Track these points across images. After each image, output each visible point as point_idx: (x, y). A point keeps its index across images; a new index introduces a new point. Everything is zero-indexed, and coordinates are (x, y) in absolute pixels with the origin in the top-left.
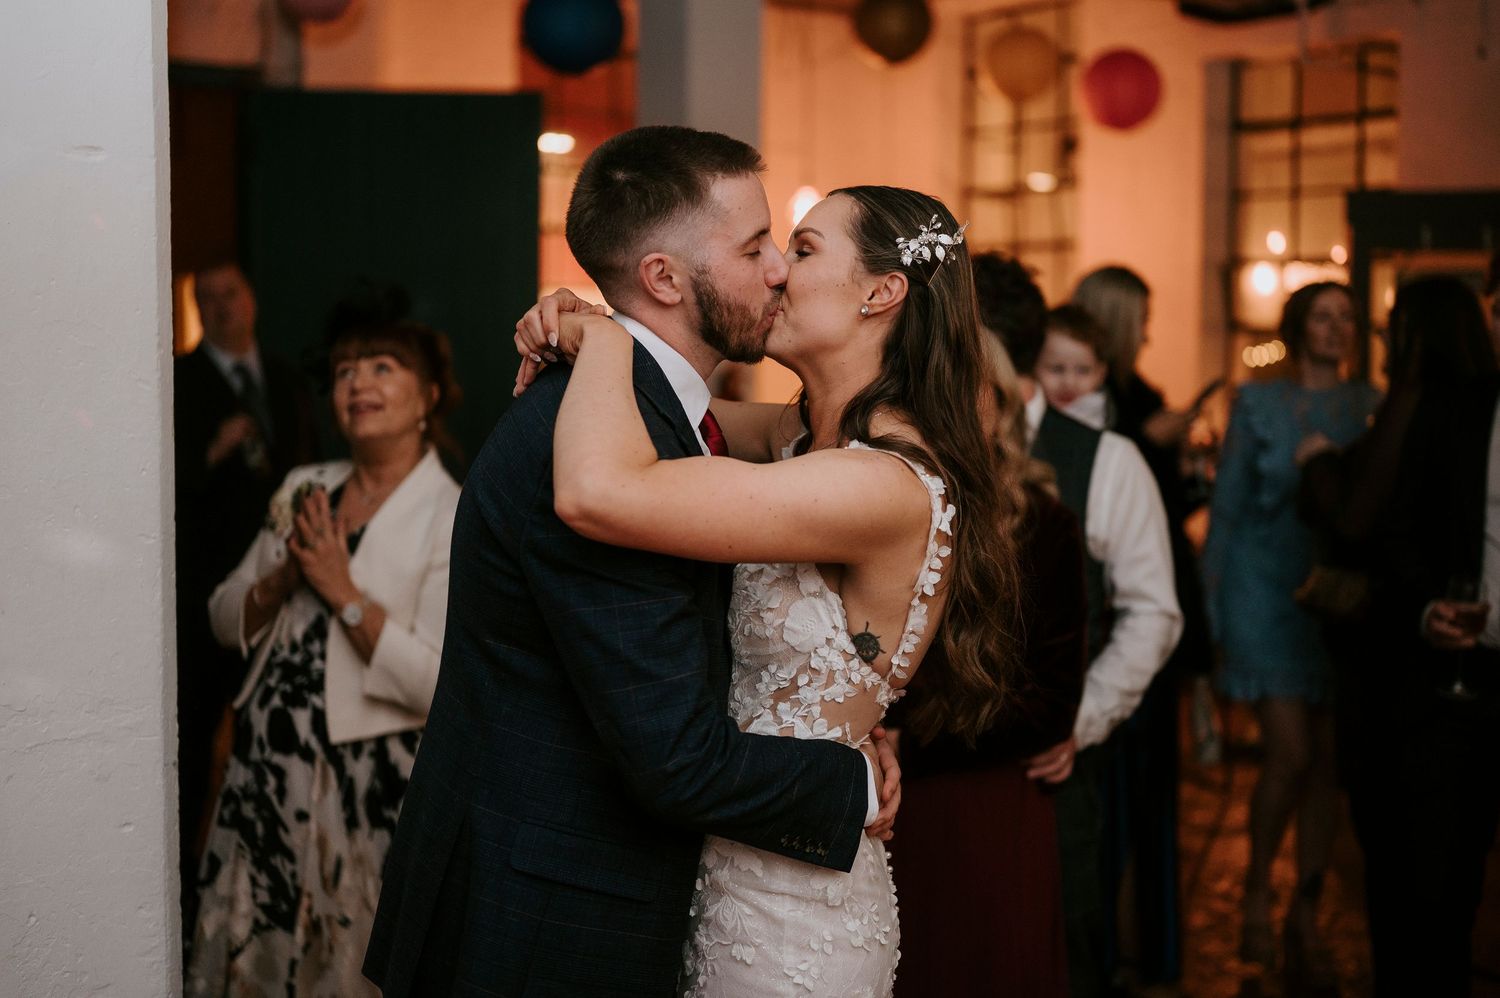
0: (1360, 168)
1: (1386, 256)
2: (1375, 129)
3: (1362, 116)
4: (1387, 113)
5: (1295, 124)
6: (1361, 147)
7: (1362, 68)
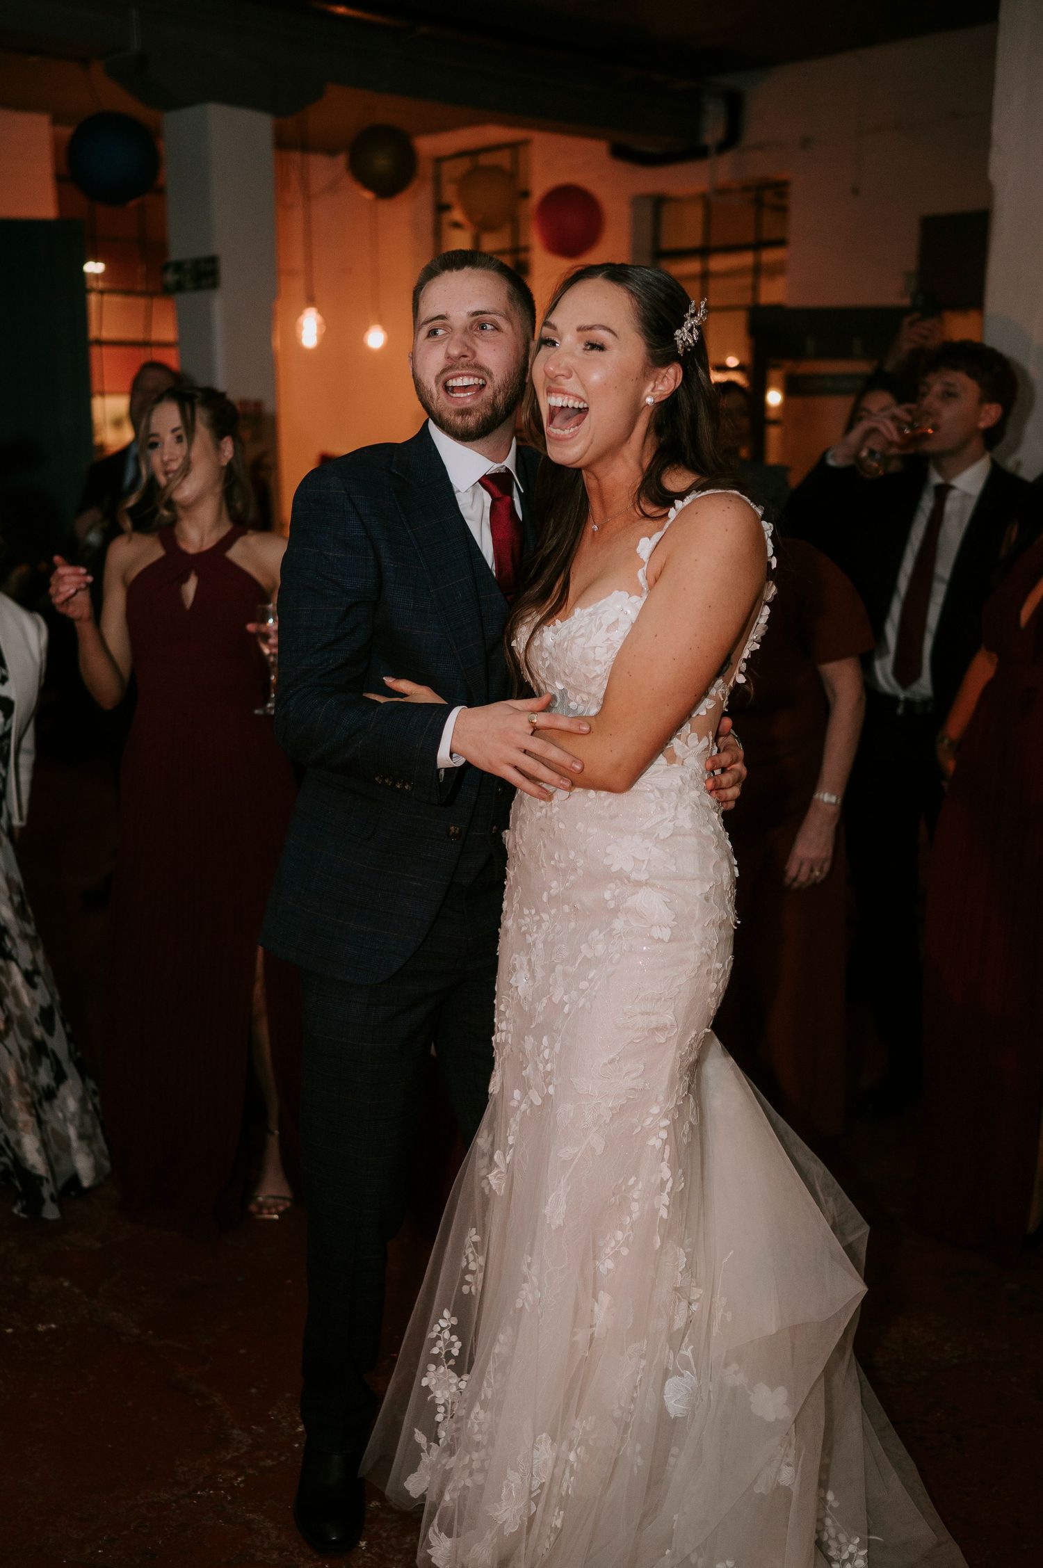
0: (755, 288)
1: (777, 366)
2: (770, 256)
3: (759, 245)
4: (780, 243)
5: (704, 252)
6: (757, 271)
7: (759, 203)
